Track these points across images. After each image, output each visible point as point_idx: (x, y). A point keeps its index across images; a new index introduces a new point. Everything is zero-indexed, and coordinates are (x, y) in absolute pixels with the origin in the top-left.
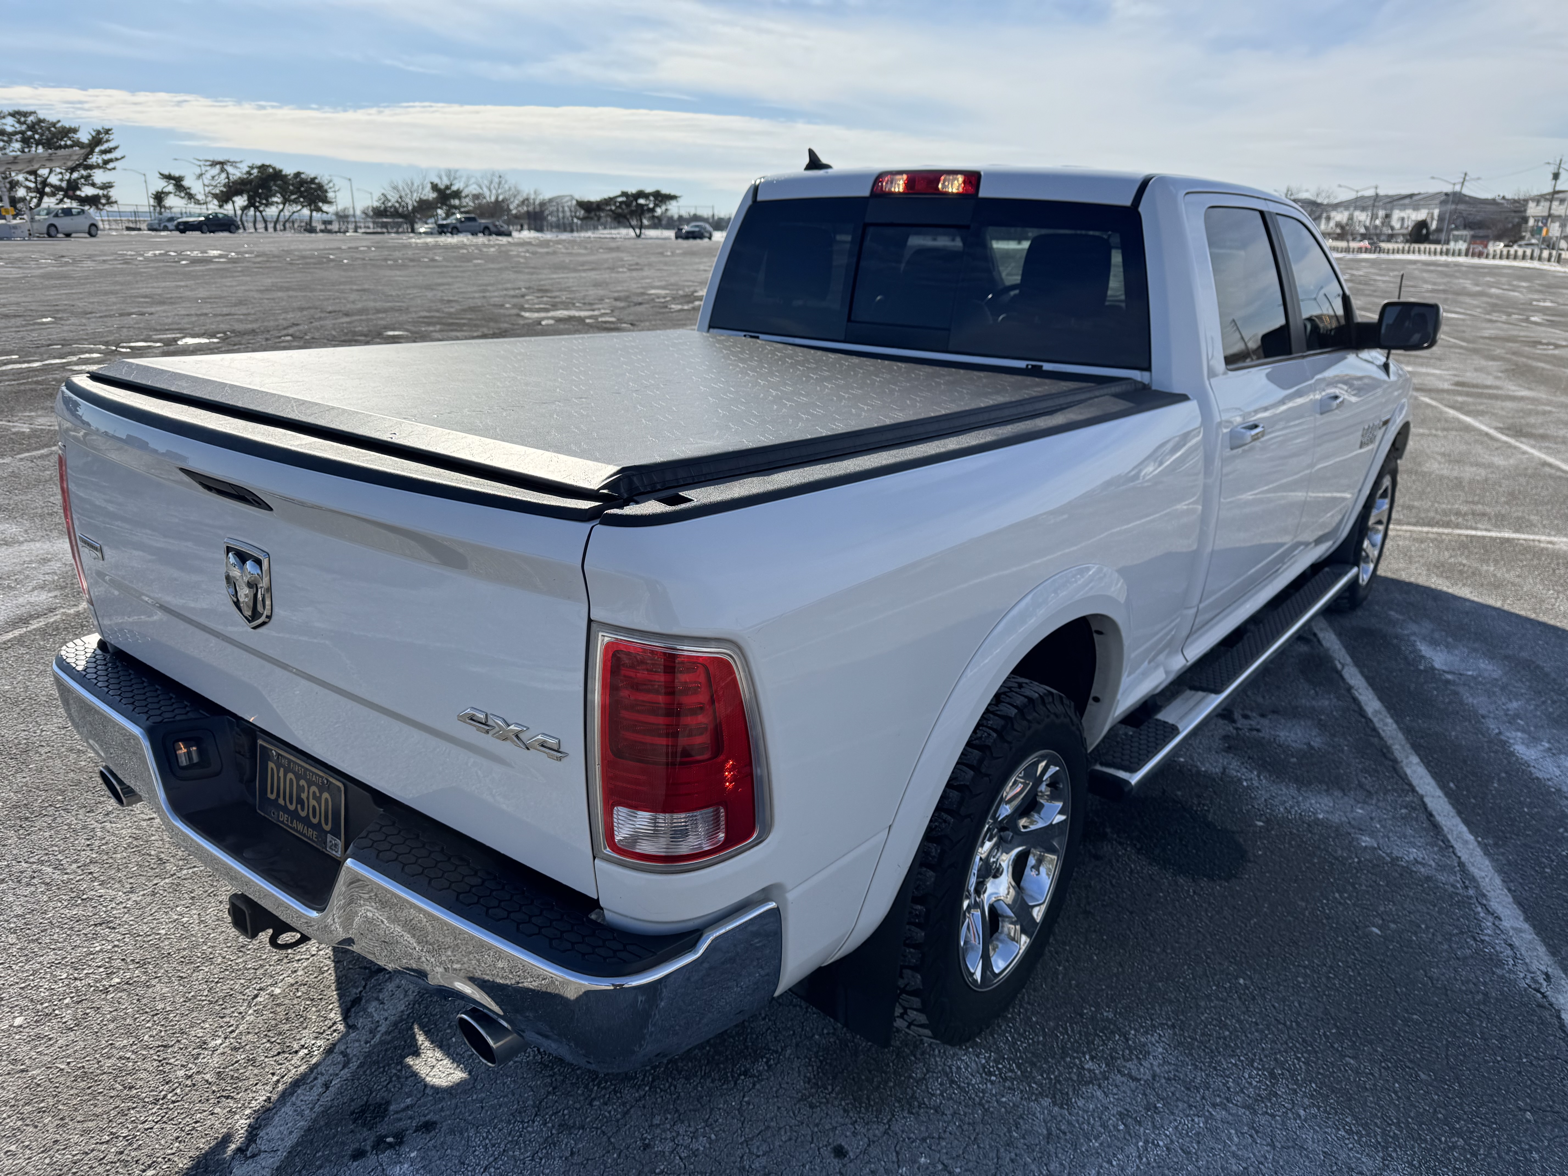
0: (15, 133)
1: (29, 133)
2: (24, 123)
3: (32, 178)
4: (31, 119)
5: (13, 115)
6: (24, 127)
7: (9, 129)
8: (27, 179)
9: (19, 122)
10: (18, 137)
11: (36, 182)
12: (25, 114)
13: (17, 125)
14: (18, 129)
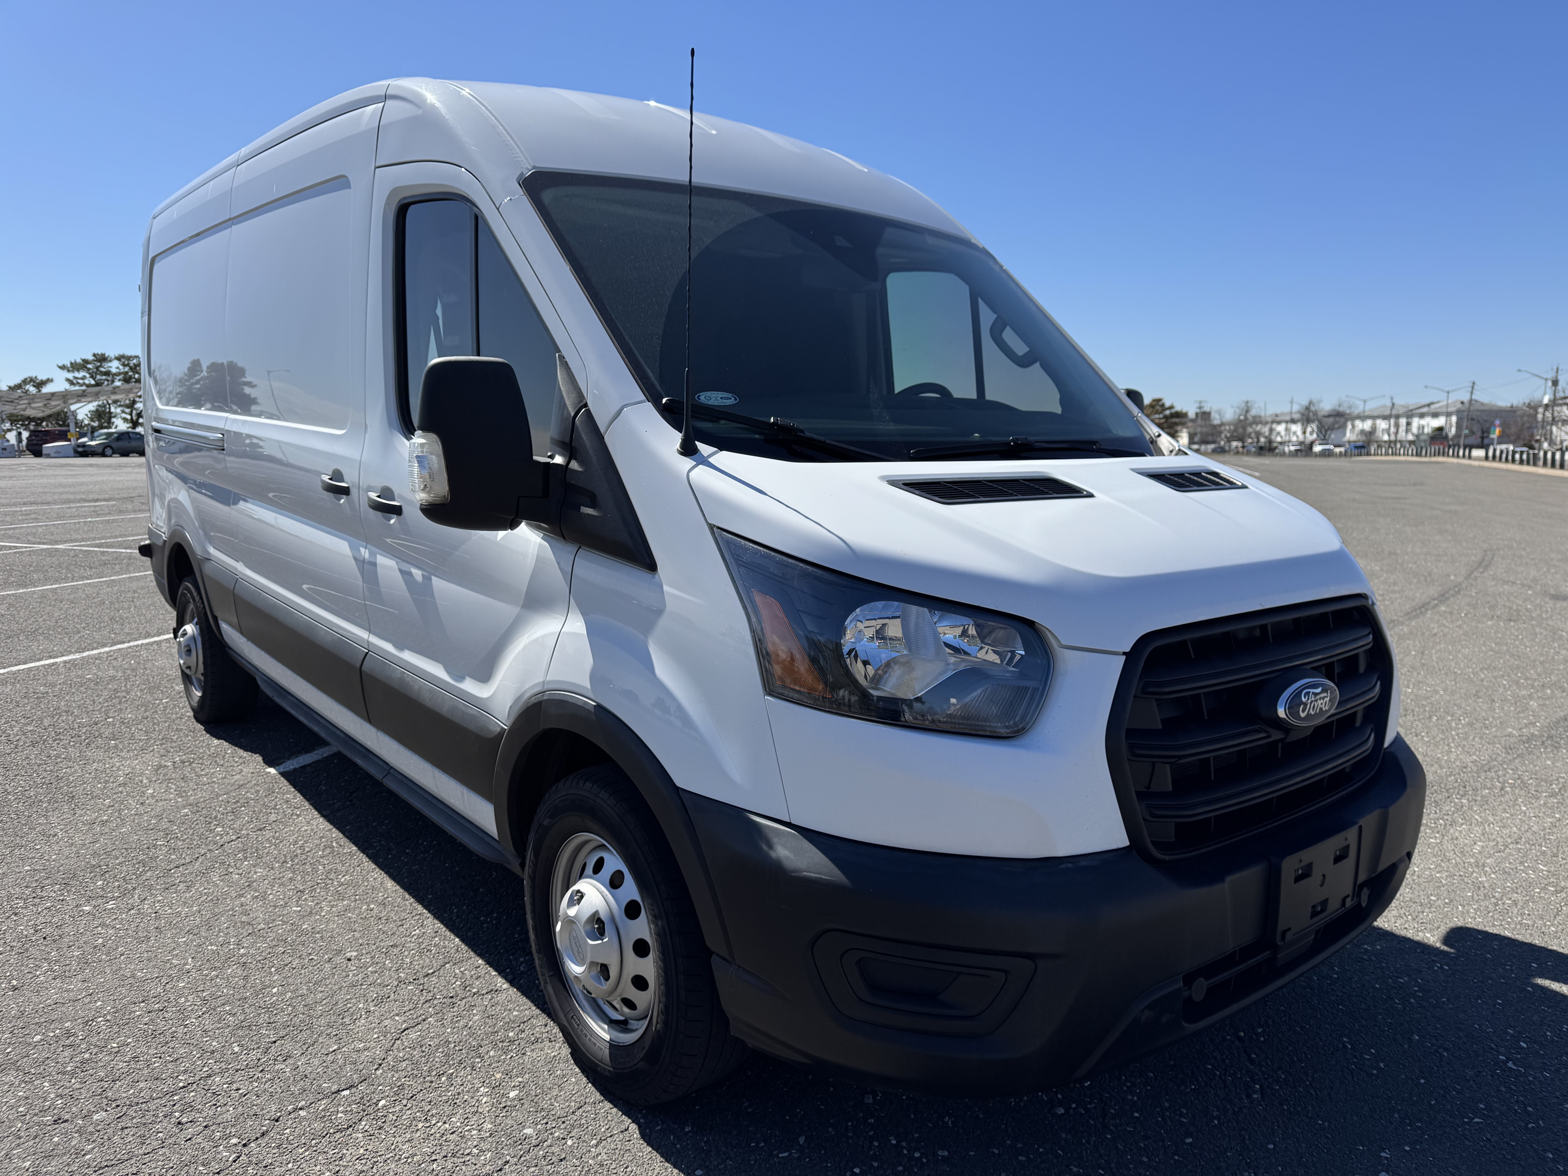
0: (119, 374)
1: (131, 373)
2: (128, 365)
3: (128, 410)
4: (135, 361)
5: (118, 358)
6: (127, 369)
7: (114, 370)
8: (123, 412)
9: (124, 365)
10: (121, 377)
11: (131, 414)
12: (129, 358)
13: (121, 367)
14: (122, 371)
